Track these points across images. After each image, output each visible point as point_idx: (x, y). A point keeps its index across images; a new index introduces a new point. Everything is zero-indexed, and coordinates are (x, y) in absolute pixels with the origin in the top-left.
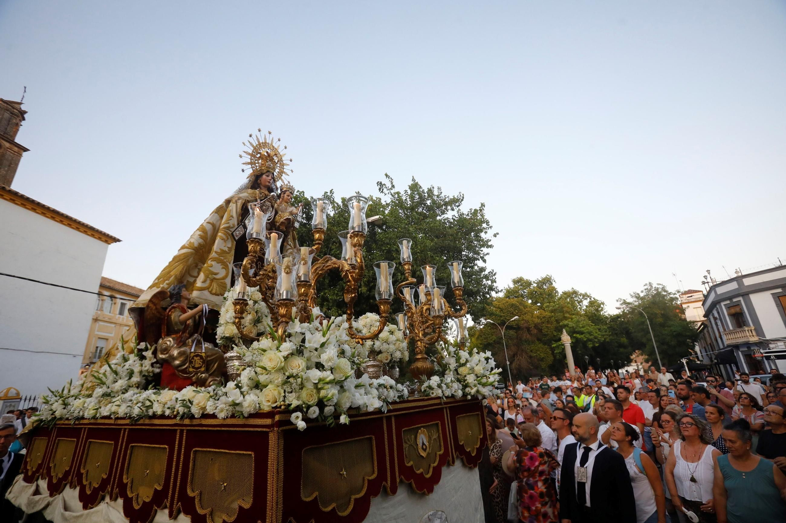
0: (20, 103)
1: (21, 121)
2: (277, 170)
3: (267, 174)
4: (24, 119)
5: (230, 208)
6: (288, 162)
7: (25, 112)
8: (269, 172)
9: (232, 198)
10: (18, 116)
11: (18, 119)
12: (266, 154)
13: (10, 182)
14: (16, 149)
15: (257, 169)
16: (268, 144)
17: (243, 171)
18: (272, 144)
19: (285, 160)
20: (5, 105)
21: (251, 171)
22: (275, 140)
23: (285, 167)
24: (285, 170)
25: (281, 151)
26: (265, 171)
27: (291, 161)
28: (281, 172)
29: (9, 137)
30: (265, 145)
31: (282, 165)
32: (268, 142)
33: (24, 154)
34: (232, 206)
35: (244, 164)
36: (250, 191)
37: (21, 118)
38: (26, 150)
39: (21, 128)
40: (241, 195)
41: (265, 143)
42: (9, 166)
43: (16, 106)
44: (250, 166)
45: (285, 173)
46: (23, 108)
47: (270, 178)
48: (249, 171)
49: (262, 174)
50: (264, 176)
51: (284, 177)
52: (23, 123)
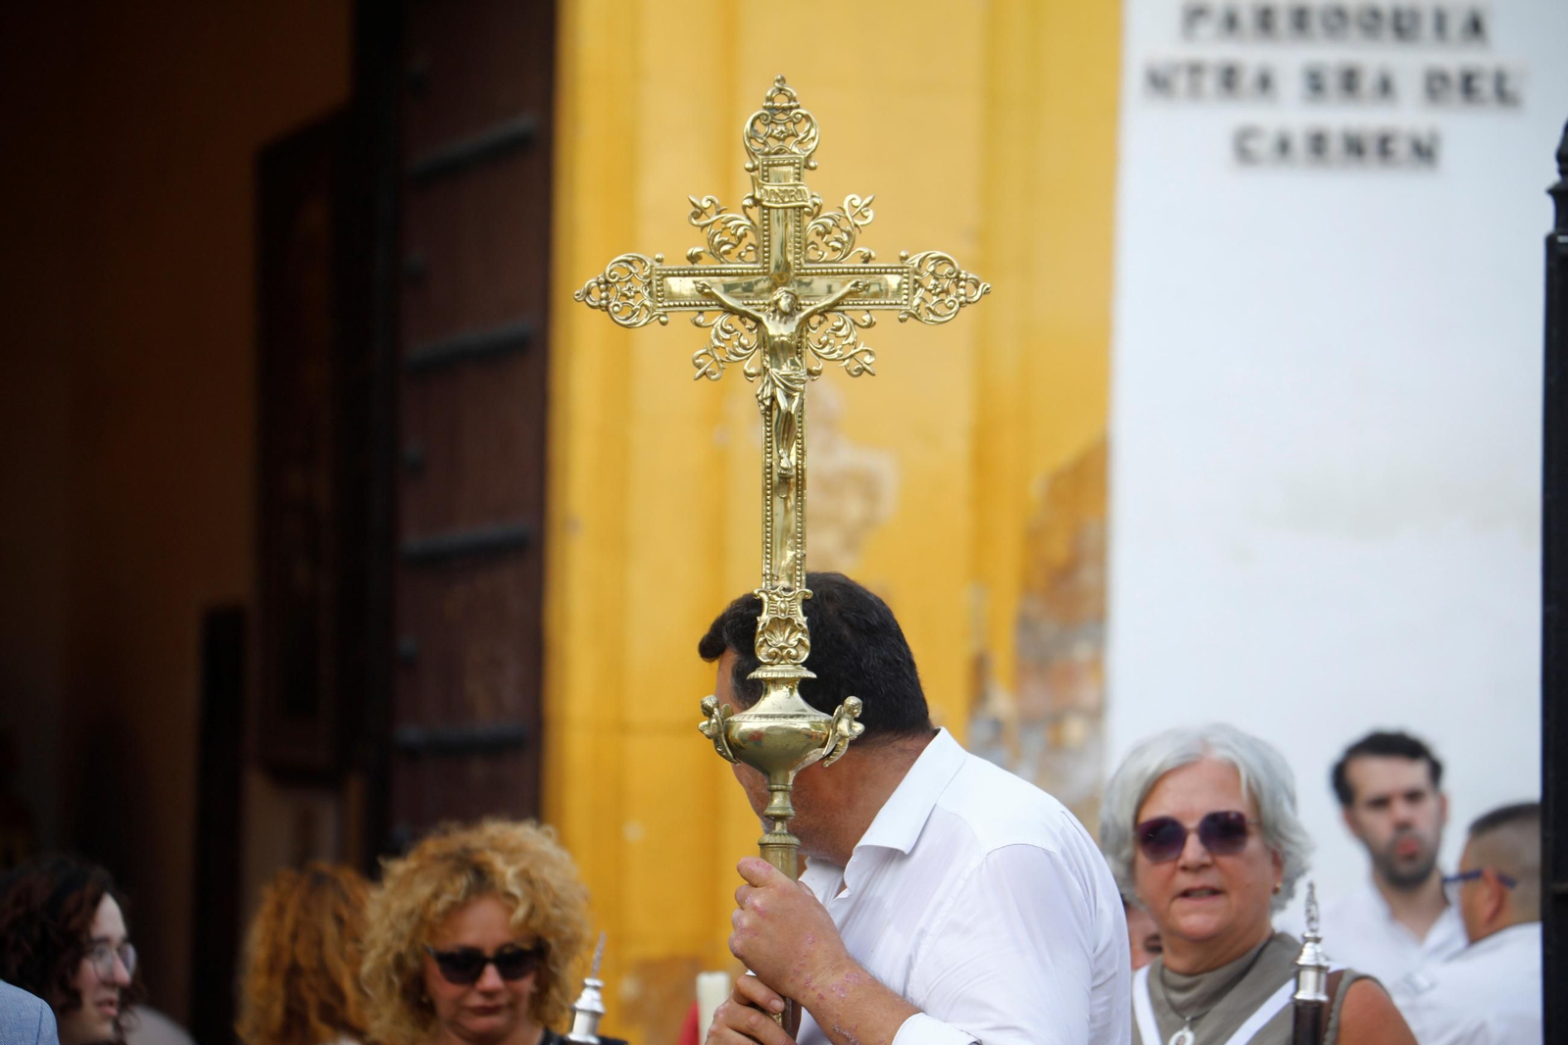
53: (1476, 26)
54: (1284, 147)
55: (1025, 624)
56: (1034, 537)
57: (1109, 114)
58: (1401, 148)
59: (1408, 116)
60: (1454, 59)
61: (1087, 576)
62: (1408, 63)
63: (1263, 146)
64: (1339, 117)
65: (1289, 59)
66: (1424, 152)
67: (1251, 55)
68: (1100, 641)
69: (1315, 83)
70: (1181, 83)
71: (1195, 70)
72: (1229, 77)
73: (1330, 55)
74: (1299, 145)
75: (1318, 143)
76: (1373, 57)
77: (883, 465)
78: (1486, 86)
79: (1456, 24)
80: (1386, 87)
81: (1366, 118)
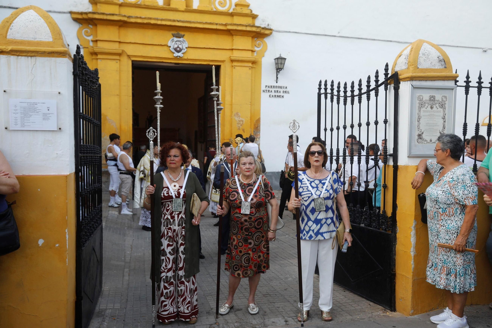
53: (286, 88)
54: (273, 96)
55: (254, 131)
56: (255, 125)
57: (260, 94)
58: (281, 96)
59: (282, 94)
60: (285, 90)
61: (259, 128)
62: (282, 90)
63: (271, 96)
64: (277, 94)
65: (273, 90)
66: (283, 97)
67: (270, 89)
68: (260, 133)
69: (275, 91)
70: (265, 91)
71: (266, 90)
72: (269, 91)
73: (276, 89)
74: (274, 96)
75: (275, 96)
76: (279, 90)
77: (243, 119)
78: (287, 92)
79: (285, 88)
80: (280, 92)
81: (279, 94)
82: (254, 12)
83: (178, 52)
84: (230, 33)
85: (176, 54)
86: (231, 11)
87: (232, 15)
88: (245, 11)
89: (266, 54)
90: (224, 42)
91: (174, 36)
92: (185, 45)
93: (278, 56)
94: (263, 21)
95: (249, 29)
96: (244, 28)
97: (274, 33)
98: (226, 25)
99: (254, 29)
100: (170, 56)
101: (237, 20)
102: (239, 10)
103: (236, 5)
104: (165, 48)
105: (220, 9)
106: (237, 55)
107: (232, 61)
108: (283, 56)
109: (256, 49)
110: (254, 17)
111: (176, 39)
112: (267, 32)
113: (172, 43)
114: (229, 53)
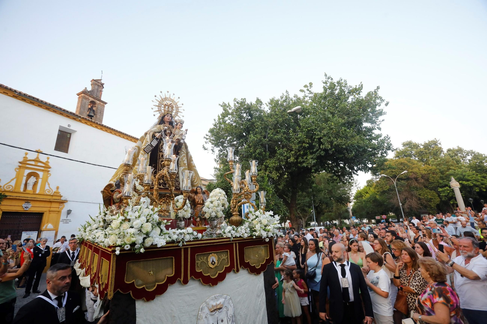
0: (101, 80)
1: (102, 89)
2: (174, 111)
3: (167, 115)
4: (103, 88)
5: (147, 137)
6: (181, 106)
7: (104, 84)
8: (169, 113)
9: (148, 131)
10: (101, 87)
11: (101, 88)
12: (166, 104)
13: (101, 121)
14: (102, 104)
15: (162, 113)
16: (168, 98)
17: (154, 115)
18: (170, 98)
19: (179, 104)
20: (95, 82)
21: (159, 115)
22: (172, 95)
23: (179, 109)
24: (179, 110)
25: (176, 100)
26: (166, 114)
27: (183, 105)
28: (177, 112)
29: (98, 98)
30: (166, 99)
31: (177, 108)
32: (167, 97)
33: (106, 105)
34: (148, 136)
35: (154, 112)
36: (158, 126)
37: (102, 87)
38: (106, 103)
39: (103, 93)
40: (152, 130)
41: (166, 98)
42: (100, 113)
43: (99, 81)
44: (158, 112)
45: (180, 112)
46: (102, 82)
47: (169, 117)
48: (158, 115)
49: (165, 116)
50: (166, 117)
51: (179, 114)
52: (103, 90)
57: (59, 222)
60: (70, 221)
66: (69, 223)
67: (64, 220)
70: (62, 221)
73: (66, 220)
74: (65, 223)
81: (67, 222)
82: (61, 195)
83: (26, 208)
84: (51, 202)
85: (25, 209)
86: (52, 194)
87: (52, 196)
88: (58, 195)
89: (64, 209)
90: (48, 205)
91: (26, 202)
92: (30, 206)
93: (69, 209)
94: (64, 197)
95: (59, 201)
96: (57, 201)
97: (68, 202)
98: (50, 199)
99: (61, 201)
100: (23, 210)
101: (54, 198)
102: (55, 194)
103: (54, 192)
104: (21, 207)
105: (48, 193)
106: (52, 209)
107: (50, 211)
108: (71, 209)
109: (60, 207)
110: (61, 196)
111: (26, 204)
112: (66, 202)
113: (24, 205)
114: (49, 209)
